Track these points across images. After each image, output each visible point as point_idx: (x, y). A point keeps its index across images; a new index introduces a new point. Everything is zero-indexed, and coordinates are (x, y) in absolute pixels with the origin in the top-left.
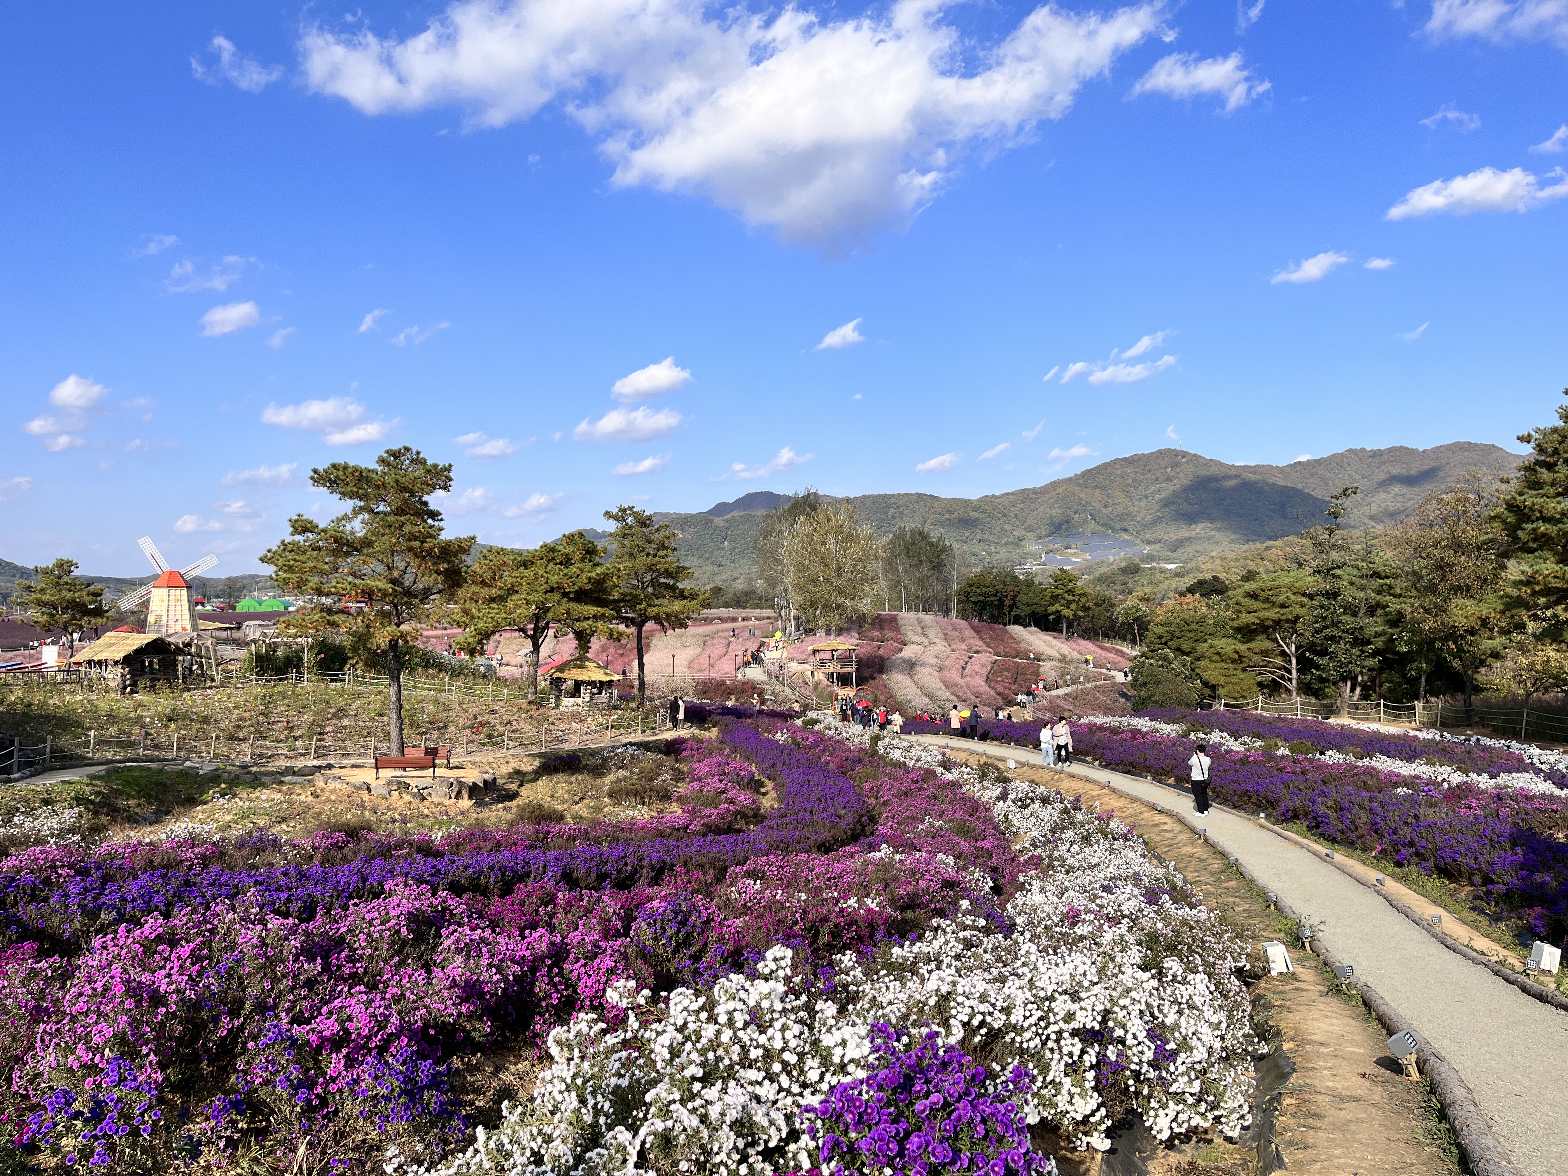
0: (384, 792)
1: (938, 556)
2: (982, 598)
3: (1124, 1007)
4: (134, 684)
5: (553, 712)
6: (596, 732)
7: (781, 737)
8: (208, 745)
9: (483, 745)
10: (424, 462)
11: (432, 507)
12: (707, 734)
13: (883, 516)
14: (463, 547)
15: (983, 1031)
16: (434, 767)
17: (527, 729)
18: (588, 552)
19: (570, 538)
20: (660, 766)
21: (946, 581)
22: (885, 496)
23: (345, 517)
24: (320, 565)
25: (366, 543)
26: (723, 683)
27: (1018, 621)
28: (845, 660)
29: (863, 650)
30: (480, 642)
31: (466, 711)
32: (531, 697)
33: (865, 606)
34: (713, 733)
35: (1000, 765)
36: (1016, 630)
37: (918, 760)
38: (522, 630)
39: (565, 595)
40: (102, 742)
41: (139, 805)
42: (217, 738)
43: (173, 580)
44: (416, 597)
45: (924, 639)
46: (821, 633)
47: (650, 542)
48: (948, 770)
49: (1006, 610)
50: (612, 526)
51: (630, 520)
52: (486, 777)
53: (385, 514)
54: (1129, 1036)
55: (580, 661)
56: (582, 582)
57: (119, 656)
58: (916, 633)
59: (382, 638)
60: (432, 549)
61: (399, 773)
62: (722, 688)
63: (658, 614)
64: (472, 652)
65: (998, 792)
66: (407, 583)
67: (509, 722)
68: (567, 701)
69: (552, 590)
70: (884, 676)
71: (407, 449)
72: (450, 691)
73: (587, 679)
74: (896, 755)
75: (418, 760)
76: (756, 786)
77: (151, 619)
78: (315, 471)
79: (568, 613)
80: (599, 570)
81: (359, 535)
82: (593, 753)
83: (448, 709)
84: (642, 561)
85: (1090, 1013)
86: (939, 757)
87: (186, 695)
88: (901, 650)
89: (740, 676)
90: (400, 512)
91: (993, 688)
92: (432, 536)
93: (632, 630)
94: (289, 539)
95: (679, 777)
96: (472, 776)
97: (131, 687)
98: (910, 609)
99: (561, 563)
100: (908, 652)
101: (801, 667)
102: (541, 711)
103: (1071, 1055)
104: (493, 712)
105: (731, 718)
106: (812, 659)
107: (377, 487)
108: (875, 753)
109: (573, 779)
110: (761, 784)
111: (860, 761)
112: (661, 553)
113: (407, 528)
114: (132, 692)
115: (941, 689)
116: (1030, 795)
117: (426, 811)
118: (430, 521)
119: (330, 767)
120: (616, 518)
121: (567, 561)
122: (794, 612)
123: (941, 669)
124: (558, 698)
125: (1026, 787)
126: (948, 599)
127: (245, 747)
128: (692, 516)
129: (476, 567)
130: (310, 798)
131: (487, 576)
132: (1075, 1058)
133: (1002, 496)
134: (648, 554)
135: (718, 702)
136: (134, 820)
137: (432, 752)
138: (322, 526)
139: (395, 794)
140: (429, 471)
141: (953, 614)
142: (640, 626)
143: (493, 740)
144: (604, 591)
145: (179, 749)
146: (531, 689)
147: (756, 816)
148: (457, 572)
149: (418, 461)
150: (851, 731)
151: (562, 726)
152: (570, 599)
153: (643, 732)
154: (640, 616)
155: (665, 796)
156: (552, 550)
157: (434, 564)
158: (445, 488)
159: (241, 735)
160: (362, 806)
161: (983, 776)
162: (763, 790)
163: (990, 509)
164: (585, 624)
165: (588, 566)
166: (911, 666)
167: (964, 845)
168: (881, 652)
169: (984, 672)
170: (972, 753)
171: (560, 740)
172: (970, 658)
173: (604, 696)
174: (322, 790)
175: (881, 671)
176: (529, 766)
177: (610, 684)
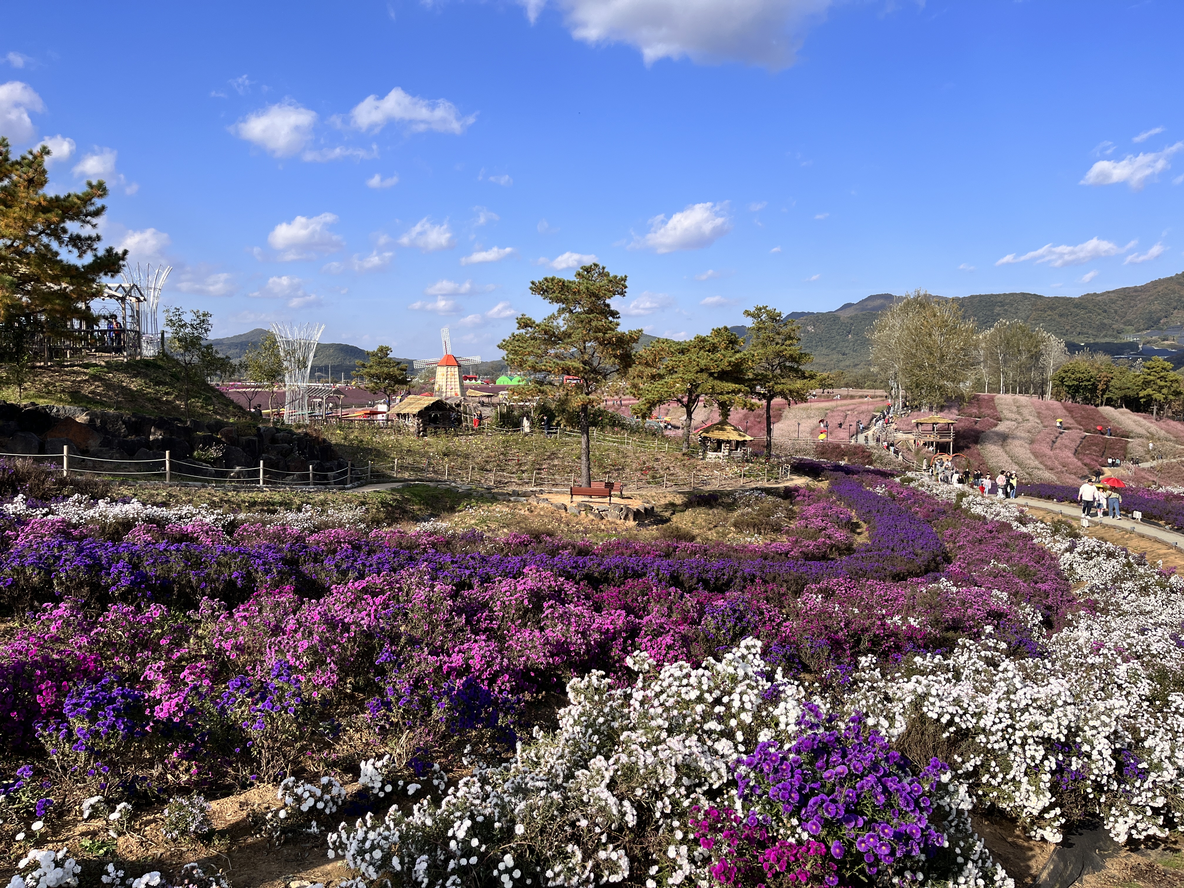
0: (576, 511)
1: (1036, 347)
2: (1076, 383)
3: (1094, 728)
4: (425, 430)
5: (700, 462)
6: (732, 478)
7: (880, 490)
8: (467, 473)
9: (649, 483)
10: (608, 275)
11: (612, 308)
12: (820, 484)
13: (989, 313)
14: (635, 338)
15: (952, 729)
16: (610, 496)
17: (682, 474)
18: (731, 342)
19: (718, 332)
20: (777, 506)
21: (1043, 369)
22: (992, 295)
23: (553, 317)
24: (535, 351)
25: (567, 335)
26: (838, 446)
27: (1109, 402)
28: (944, 431)
29: (962, 424)
30: (649, 409)
31: (638, 458)
32: (685, 450)
33: (966, 387)
34: (824, 485)
35: (1074, 524)
36: (1107, 410)
37: (997, 515)
38: (679, 401)
39: (711, 374)
40: (403, 468)
41: (420, 510)
42: (473, 468)
43: (451, 361)
44: (600, 374)
45: (1018, 417)
46: (925, 409)
47: (779, 334)
48: (1024, 525)
49: (1099, 393)
50: (749, 323)
51: (764, 317)
52: (647, 505)
53: (579, 313)
54: (1095, 753)
55: (722, 425)
56: (724, 365)
57: (416, 411)
58: (1011, 411)
59: (577, 401)
60: (611, 338)
61: (587, 499)
62: (837, 450)
63: (782, 390)
64: (644, 417)
65: (1067, 545)
66: (595, 364)
67: (668, 468)
68: (711, 455)
69: (702, 371)
70: (979, 446)
71: (596, 265)
72: (628, 443)
73: (726, 438)
74: (978, 510)
75: (601, 490)
76: (854, 527)
77: (436, 387)
78: (533, 283)
79: (713, 388)
80: (738, 356)
81: (562, 329)
82: (729, 494)
83: (625, 456)
84: (772, 348)
85: (1056, 726)
86: (1017, 514)
87: (456, 439)
88: (996, 425)
89: (853, 442)
90: (590, 311)
91: (1080, 459)
92: (611, 329)
93: (764, 402)
94: (517, 332)
95: (791, 515)
96: (637, 504)
97: (423, 432)
98: (1007, 392)
99: (709, 351)
100: (1001, 427)
101: (905, 436)
102: (692, 461)
103: (1033, 758)
104: (657, 460)
105: (841, 474)
106: (915, 431)
107: (575, 293)
108: (958, 507)
109: (711, 512)
110: (857, 525)
111: (944, 512)
112: (788, 342)
113: (594, 324)
114: (424, 436)
115: (1030, 458)
116: (1096, 549)
117: (603, 527)
118: (610, 318)
119: (542, 492)
120: (753, 316)
121: (714, 349)
122: (902, 393)
123: (1032, 442)
124: (704, 452)
125: (1093, 542)
126: (1044, 383)
127: (491, 476)
128: (823, 314)
129: (642, 352)
130: (527, 513)
131: (650, 358)
132: (1037, 762)
133: (1103, 294)
134: (777, 344)
135: (833, 461)
136: (416, 519)
137: (610, 486)
138: (537, 322)
139: (583, 513)
140: (611, 281)
141: (1048, 396)
142: (769, 399)
143: (656, 480)
144: (741, 372)
145: (449, 475)
146: (685, 445)
147: (849, 549)
148: (629, 356)
149: (603, 274)
150: (940, 489)
151: (706, 473)
152: (715, 378)
153: (769, 480)
154: (769, 391)
155: (777, 529)
156: (703, 340)
157: (613, 350)
158: (622, 294)
159: (488, 467)
160: (560, 521)
161: (1056, 531)
162: (858, 530)
163: (1091, 306)
164: (726, 397)
165: (730, 352)
166: (1004, 438)
167: (1022, 585)
168: (977, 427)
169: (1074, 445)
170: (1049, 512)
171: (705, 483)
172: (1061, 433)
173: (739, 452)
174: (535, 507)
175: (976, 442)
176: (679, 500)
177: (744, 443)
